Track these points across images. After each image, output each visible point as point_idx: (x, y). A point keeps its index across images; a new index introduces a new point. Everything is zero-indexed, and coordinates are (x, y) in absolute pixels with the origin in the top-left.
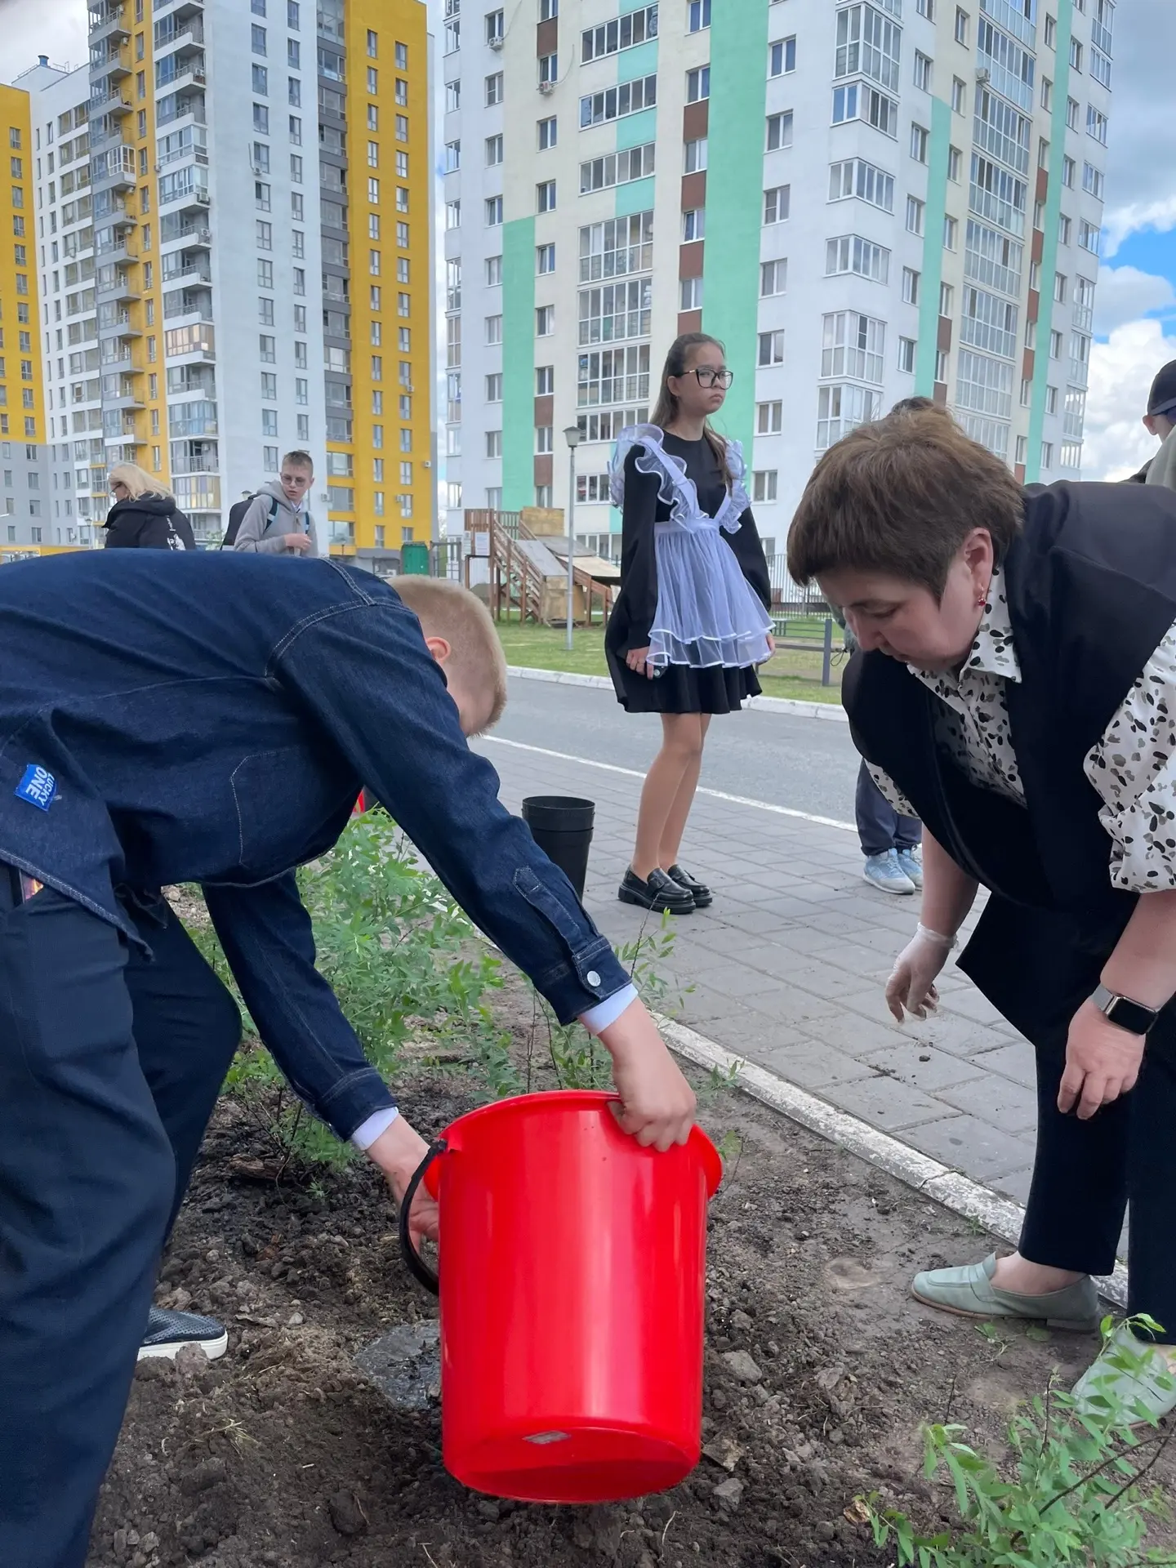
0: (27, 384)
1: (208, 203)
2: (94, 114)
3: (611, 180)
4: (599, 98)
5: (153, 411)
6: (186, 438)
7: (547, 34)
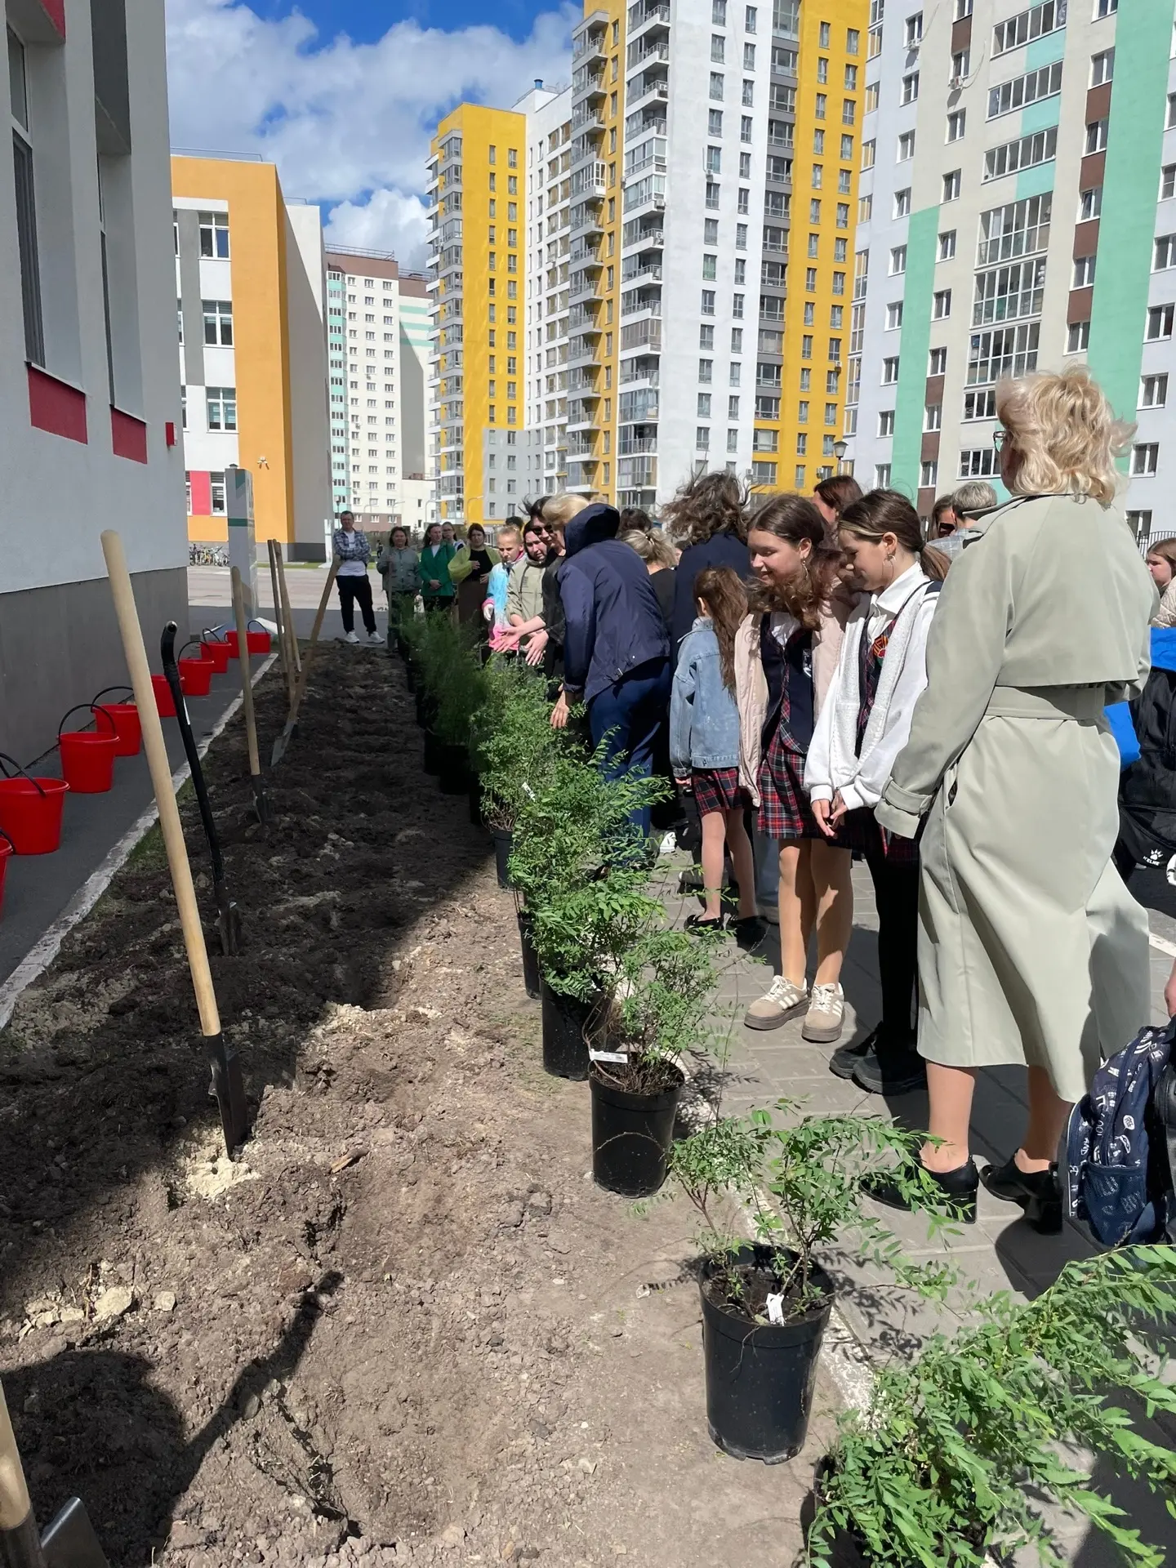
0: (511, 378)
1: (663, 208)
2: (575, 135)
3: (1013, 166)
4: (1007, 87)
5: (607, 400)
6: (631, 423)
7: (962, 31)
